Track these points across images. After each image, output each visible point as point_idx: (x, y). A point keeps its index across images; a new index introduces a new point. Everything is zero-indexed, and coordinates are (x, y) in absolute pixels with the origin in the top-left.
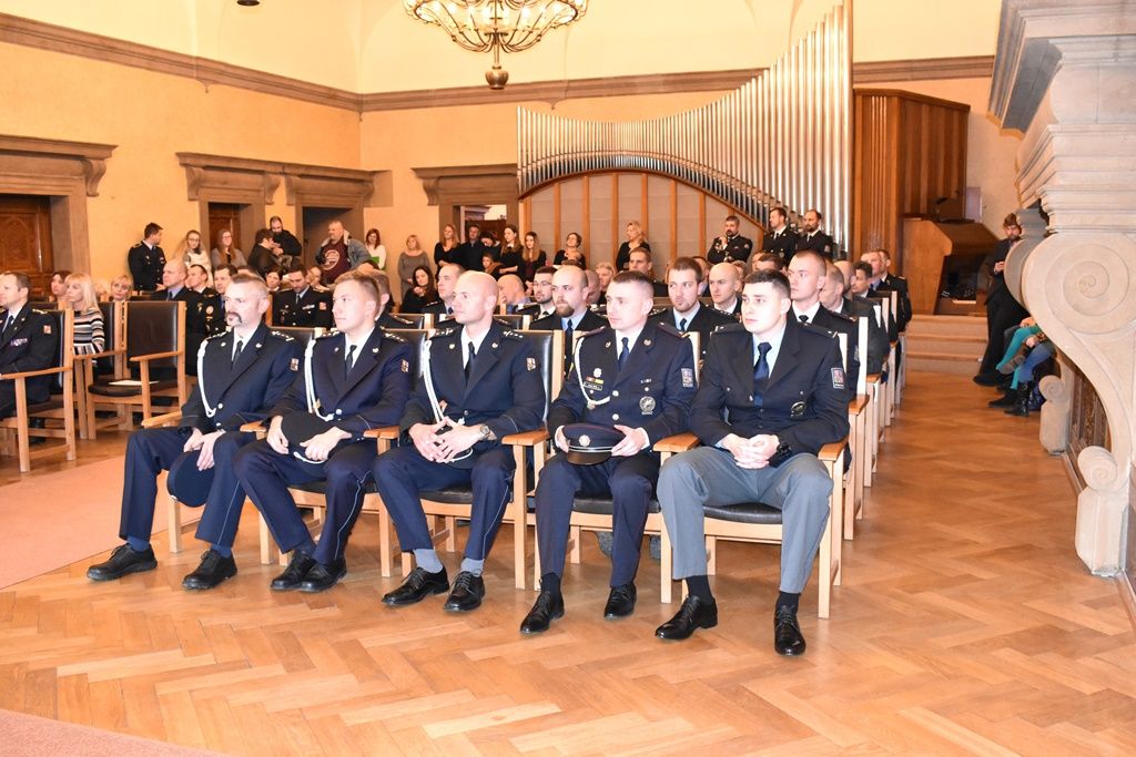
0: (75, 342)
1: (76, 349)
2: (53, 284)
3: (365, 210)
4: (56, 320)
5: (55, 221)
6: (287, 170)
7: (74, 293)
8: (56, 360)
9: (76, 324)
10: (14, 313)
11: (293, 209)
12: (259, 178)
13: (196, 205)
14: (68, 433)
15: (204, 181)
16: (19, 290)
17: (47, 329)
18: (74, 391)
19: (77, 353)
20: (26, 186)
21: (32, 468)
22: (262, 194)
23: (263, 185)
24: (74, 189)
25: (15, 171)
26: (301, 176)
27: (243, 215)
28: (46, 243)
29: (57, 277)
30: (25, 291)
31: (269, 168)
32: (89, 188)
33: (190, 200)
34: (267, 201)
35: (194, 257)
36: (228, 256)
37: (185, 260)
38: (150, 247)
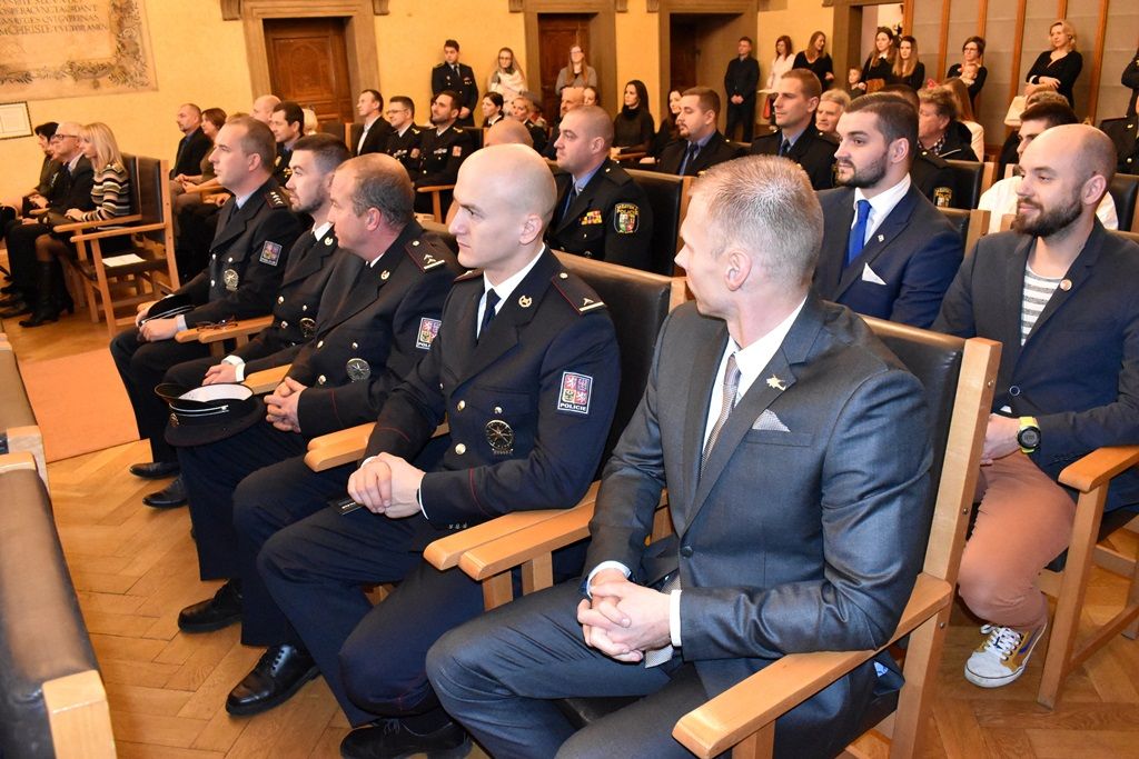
3: (760, 14)
11: (656, 16)
13: (520, 18)
20: (299, 9)
22: (612, 1)
27: (593, 26)
32: (377, 6)
33: (512, 12)
34: (619, 8)
35: (505, 77)
36: (577, 75)
37: (493, 82)
38: (453, 67)
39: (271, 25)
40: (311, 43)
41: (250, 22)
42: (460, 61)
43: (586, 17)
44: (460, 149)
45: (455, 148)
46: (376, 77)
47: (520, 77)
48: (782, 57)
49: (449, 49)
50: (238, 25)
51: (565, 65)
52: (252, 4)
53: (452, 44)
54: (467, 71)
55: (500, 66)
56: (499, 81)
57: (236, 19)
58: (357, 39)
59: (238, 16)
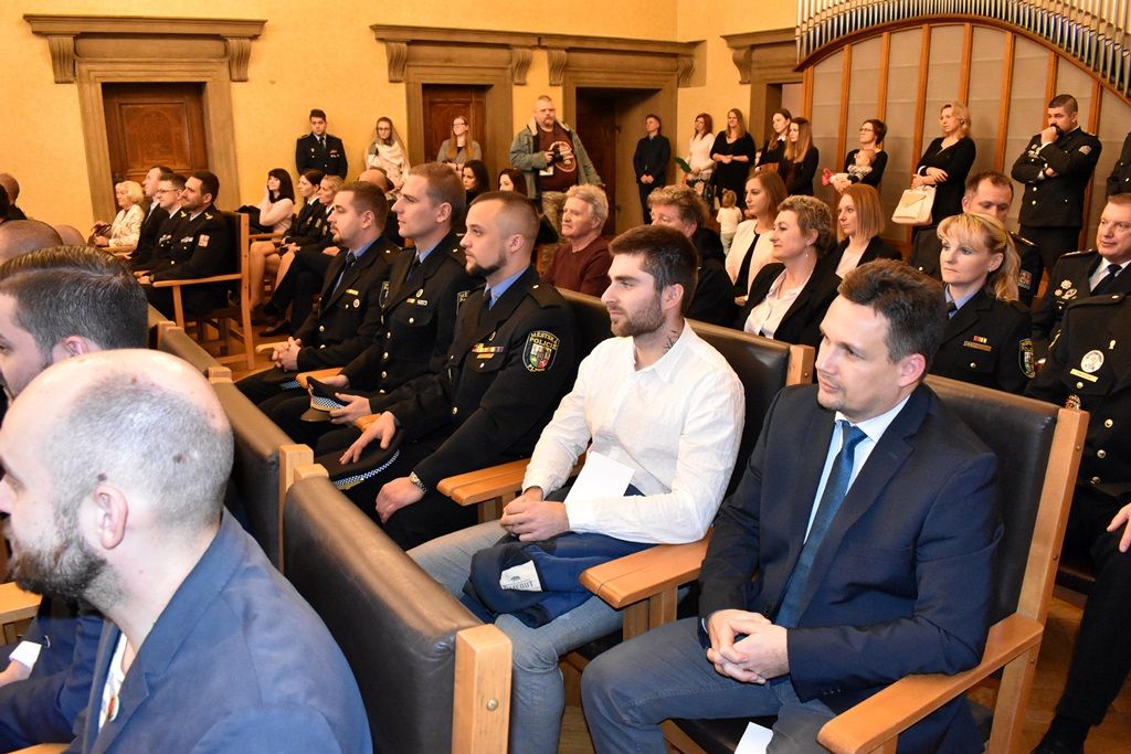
3: (680, 90)
6: (544, 43)
11: (560, 89)
12: (504, 54)
13: (401, 88)
15: (414, 59)
20: (142, 73)
22: (508, 72)
23: (511, 61)
24: (213, 75)
25: (127, 57)
26: (569, 50)
27: (490, 97)
28: (196, 134)
31: (513, 41)
32: (234, 72)
33: (391, 81)
34: (516, 80)
35: (383, 149)
36: (459, 149)
37: (370, 153)
38: (318, 138)
39: (110, 90)
40: (162, 109)
41: (86, 86)
42: (329, 132)
43: (482, 89)
44: (207, 238)
45: (202, 237)
46: (231, 146)
47: (400, 149)
48: (699, 136)
49: (317, 120)
50: (73, 88)
51: (448, 137)
52: (89, 66)
53: (318, 113)
54: (335, 143)
55: (379, 136)
56: (377, 153)
57: (69, 82)
58: (210, 106)
59: (72, 79)
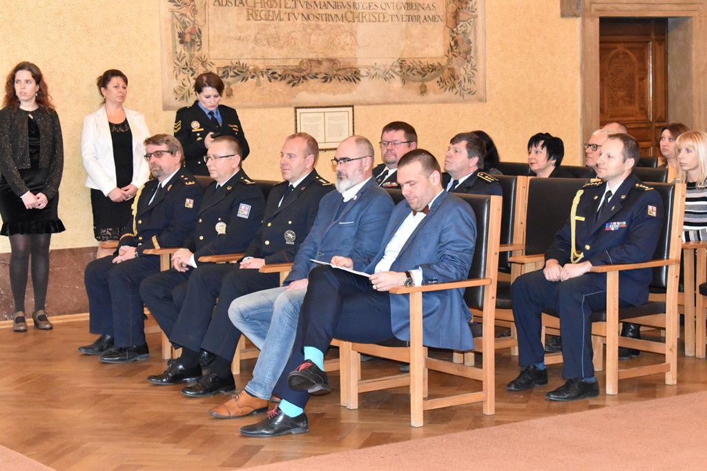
0: (686, 224)
1: (687, 234)
2: (662, 143)
4: (663, 197)
5: (673, 51)
7: (686, 158)
8: (659, 251)
9: (688, 200)
10: (613, 187)
14: (669, 348)
16: (624, 161)
17: (652, 211)
18: (681, 289)
19: (688, 239)
21: (620, 390)
24: (699, 7)
28: (659, 81)
29: (667, 133)
30: (631, 162)
39: (606, 25)
41: (588, 21)
50: (577, 23)
57: (574, 16)
59: (577, 12)
